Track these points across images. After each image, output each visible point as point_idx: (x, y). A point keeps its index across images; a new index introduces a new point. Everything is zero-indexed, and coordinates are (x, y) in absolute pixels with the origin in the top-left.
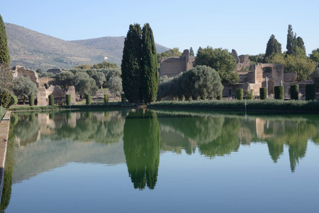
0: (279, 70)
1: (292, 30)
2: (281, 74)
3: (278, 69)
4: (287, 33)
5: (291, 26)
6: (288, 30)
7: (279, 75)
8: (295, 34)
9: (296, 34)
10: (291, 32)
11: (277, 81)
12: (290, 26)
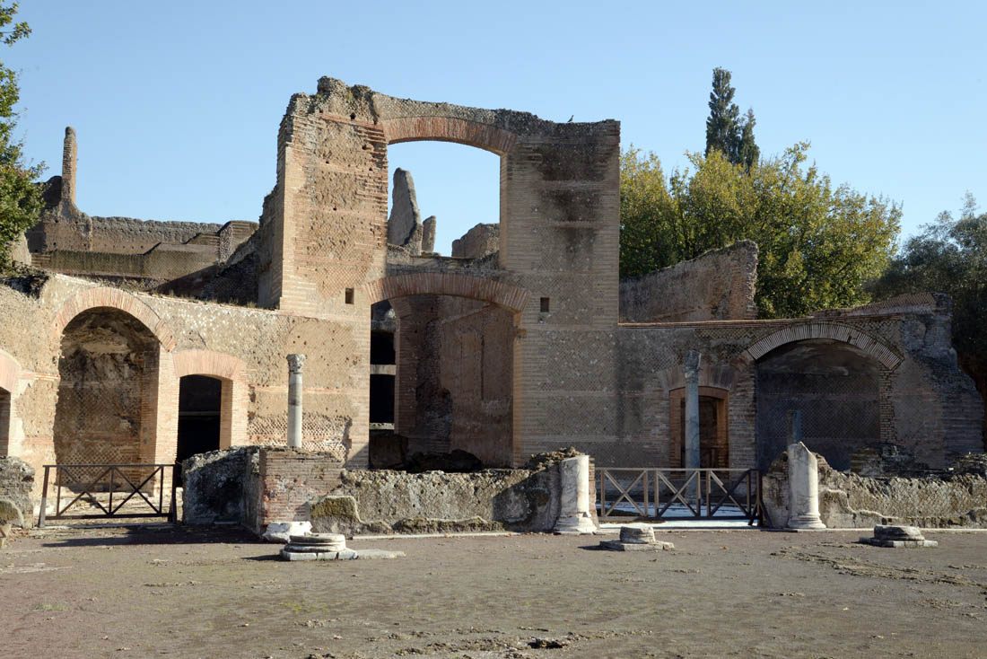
0: (573, 185)
1: (734, 101)
2: (591, 233)
3: (566, 176)
4: (708, 112)
5: (727, 77)
6: (712, 96)
7: (572, 236)
8: (747, 120)
9: (751, 116)
10: (729, 107)
11: (545, 303)
12: (720, 78)
